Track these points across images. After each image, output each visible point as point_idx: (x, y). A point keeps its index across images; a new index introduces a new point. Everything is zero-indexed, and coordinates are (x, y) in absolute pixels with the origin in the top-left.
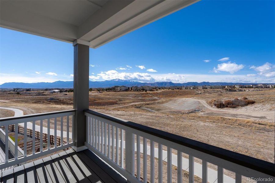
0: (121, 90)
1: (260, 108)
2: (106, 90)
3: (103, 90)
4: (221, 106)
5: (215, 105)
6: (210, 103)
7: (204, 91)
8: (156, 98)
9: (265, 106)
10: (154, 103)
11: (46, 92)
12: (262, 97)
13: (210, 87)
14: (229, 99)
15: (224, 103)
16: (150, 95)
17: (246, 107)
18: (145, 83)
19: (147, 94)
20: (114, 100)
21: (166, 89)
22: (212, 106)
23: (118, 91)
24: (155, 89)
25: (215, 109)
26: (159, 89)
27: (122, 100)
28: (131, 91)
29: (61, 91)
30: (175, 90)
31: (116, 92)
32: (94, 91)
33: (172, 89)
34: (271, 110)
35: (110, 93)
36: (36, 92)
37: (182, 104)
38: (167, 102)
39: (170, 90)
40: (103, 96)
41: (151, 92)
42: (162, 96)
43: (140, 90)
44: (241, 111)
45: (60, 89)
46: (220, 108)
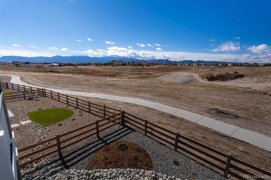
0: (118, 64)
1: (247, 81)
2: (105, 65)
3: (101, 65)
4: (211, 78)
5: (207, 78)
6: (202, 77)
7: (198, 67)
8: (152, 72)
9: (253, 79)
10: (150, 76)
11: (45, 66)
12: (252, 71)
13: (204, 64)
14: (220, 73)
15: (215, 76)
16: (146, 70)
17: (235, 80)
18: (142, 60)
19: (144, 68)
20: (111, 73)
21: (162, 65)
22: (203, 79)
23: (116, 66)
24: (152, 64)
25: (206, 82)
26: (156, 64)
27: (120, 73)
28: (128, 65)
29: (60, 65)
30: (171, 66)
31: (113, 66)
32: (93, 66)
33: (168, 65)
34: (257, 82)
35: (107, 67)
36: (35, 65)
37: (176, 77)
38: (162, 75)
39: (166, 66)
40: (101, 70)
41: (147, 67)
42: (158, 71)
43: (137, 65)
44: (230, 83)
45: (59, 63)
46: (211, 80)
